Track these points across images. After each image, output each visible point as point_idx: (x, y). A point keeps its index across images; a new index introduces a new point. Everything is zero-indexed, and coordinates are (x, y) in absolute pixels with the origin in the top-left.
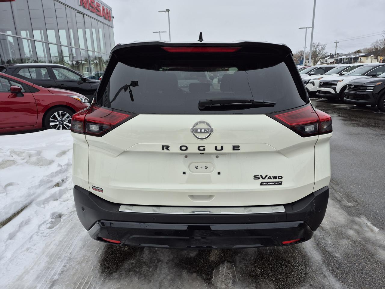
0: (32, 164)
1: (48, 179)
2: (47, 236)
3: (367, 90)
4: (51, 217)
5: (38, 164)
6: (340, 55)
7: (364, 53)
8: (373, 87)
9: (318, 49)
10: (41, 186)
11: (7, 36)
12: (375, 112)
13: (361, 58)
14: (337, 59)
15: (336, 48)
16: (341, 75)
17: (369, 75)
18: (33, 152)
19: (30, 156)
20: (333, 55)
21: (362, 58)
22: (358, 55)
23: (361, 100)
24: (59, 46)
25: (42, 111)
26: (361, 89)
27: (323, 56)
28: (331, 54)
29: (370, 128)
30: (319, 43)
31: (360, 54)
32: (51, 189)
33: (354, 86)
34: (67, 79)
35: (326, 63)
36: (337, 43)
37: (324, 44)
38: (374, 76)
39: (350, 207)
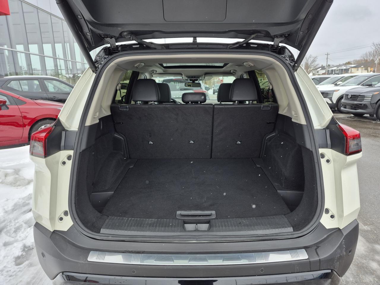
0: (7, 185)
1: (25, 202)
2: (13, 276)
3: (365, 100)
4: (21, 249)
5: (14, 184)
6: (331, 66)
7: (354, 64)
8: (371, 97)
9: (309, 61)
10: (16, 210)
11: (4, 50)
12: (374, 122)
13: (351, 70)
14: (329, 71)
15: (327, 59)
16: (336, 85)
17: (364, 85)
18: (10, 171)
19: (6, 175)
20: (324, 67)
21: (353, 69)
22: (349, 66)
23: (359, 110)
24: (55, 59)
25: (29, 124)
26: (358, 98)
27: (314, 67)
28: (322, 65)
29: (372, 138)
30: (310, 55)
31: (350, 65)
32: (26, 214)
33: (352, 96)
34: (60, 91)
35: (317, 74)
36: (328, 54)
37: (315, 56)
38: (370, 85)
39: (367, 231)
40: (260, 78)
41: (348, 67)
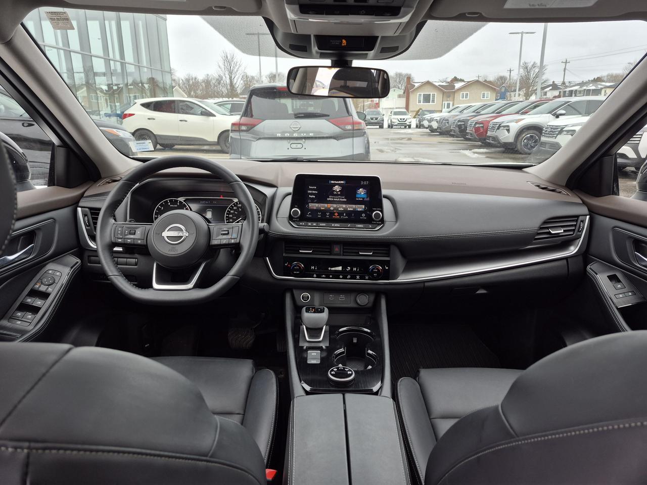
7: (610, 82)
9: (532, 72)
13: (605, 91)
14: (565, 91)
15: (565, 72)
20: (557, 85)
22: (601, 85)
28: (553, 82)
31: (603, 83)
36: (566, 62)
40: (448, 101)
41: (599, 86)
